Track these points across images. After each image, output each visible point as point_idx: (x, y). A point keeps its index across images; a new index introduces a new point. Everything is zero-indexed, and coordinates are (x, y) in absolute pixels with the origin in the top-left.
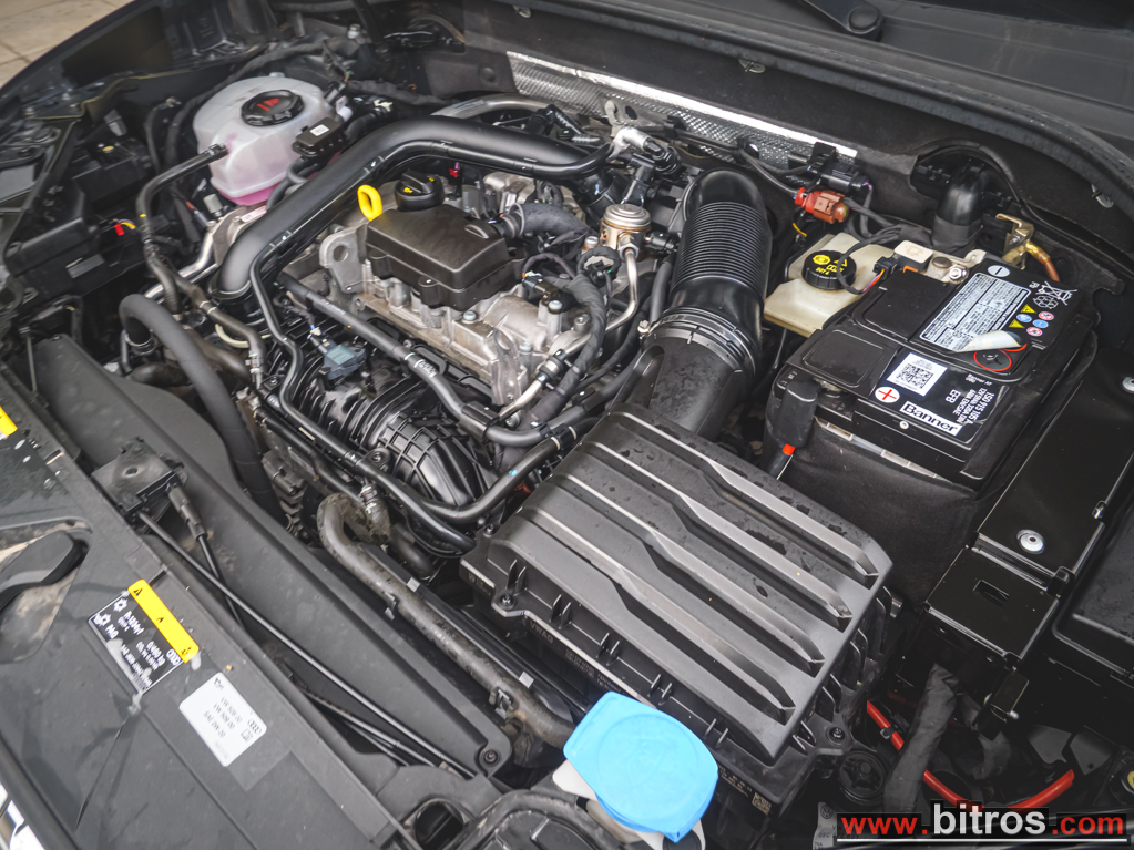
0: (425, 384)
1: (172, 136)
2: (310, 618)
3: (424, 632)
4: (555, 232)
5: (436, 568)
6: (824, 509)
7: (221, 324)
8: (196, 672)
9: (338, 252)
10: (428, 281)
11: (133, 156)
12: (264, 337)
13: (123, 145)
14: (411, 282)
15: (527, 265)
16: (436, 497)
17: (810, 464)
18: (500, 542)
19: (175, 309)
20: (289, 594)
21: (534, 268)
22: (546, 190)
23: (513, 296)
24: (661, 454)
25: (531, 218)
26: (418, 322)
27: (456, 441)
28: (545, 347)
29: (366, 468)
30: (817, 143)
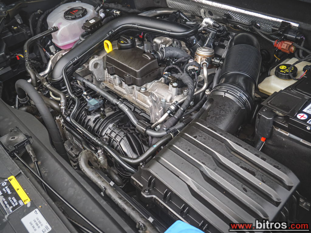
0: (124, 113)
1: (39, 24)
2: (73, 194)
3: (114, 201)
4: (177, 58)
5: (124, 183)
6: (272, 159)
7: (52, 91)
8: (29, 208)
9: (96, 65)
10: (128, 75)
11: (24, 31)
12: (67, 96)
13: (21, 27)
14: (121, 76)
15: (165, 70)
16: (125, 155)
17: (272, 145)
18: (146, 169)
19: (35, 85)
20: (66, 184)
21: (168, 71)
22: (175, 42)
23: (160, 82)
24: (209, 138)
25: (168, 52)
26: (125, 92)
27: (134, 134)
28: (171, 100)
29: (99, 143)
30: (282, 22)
